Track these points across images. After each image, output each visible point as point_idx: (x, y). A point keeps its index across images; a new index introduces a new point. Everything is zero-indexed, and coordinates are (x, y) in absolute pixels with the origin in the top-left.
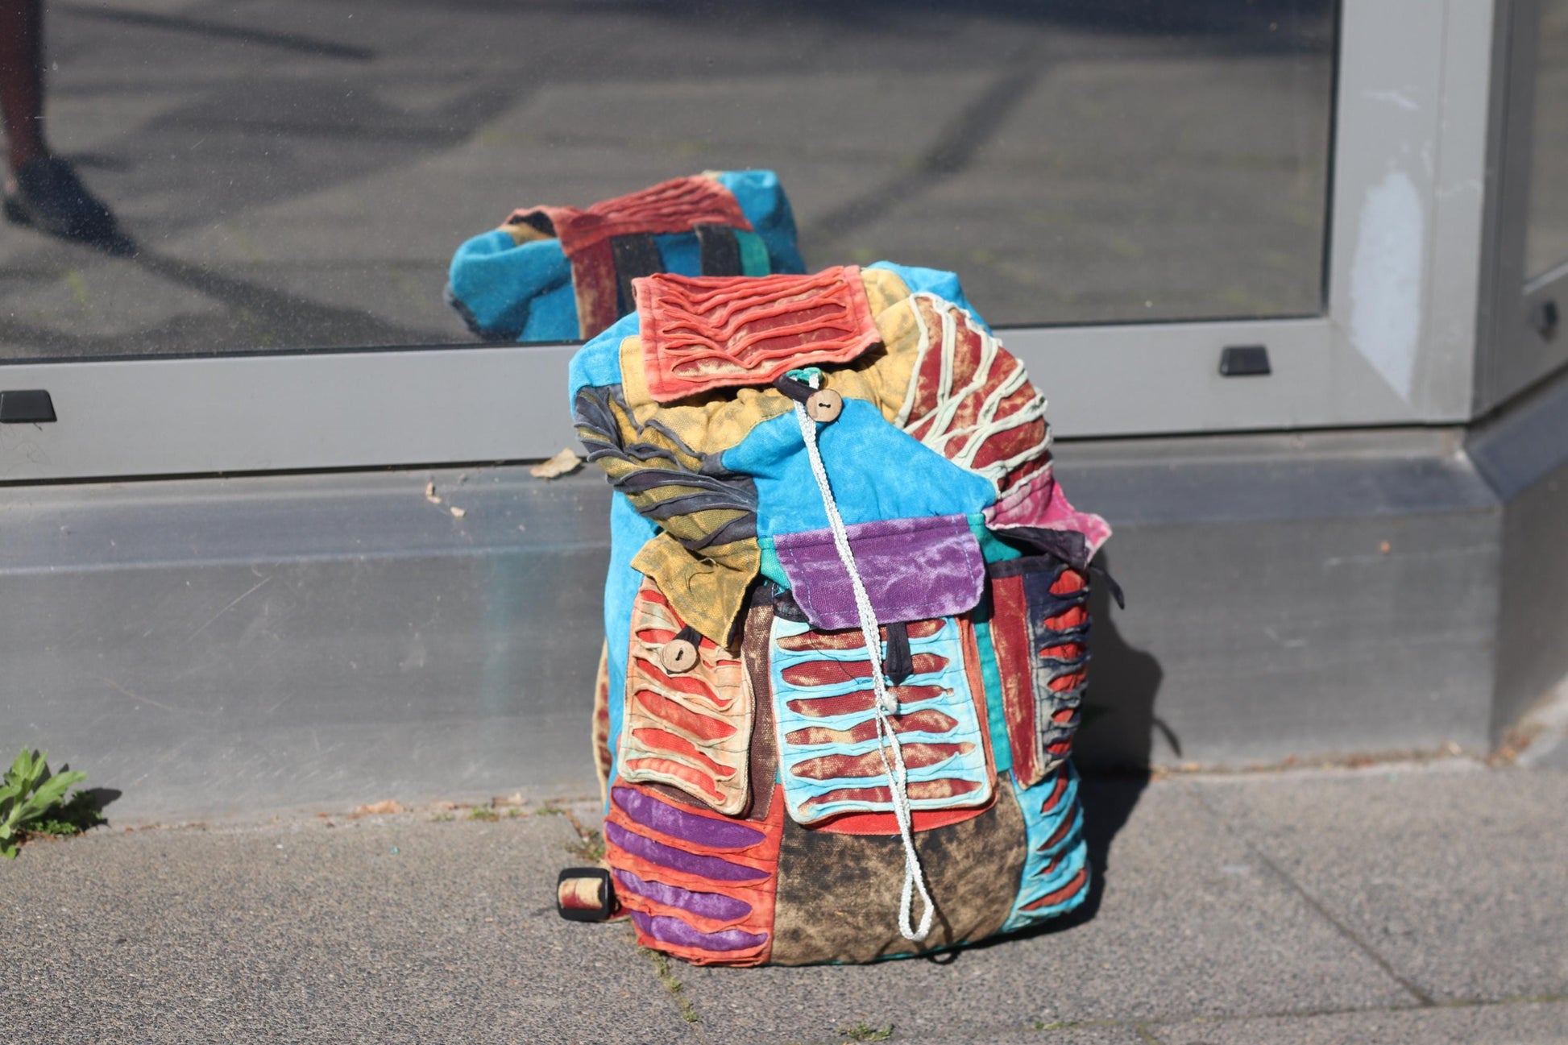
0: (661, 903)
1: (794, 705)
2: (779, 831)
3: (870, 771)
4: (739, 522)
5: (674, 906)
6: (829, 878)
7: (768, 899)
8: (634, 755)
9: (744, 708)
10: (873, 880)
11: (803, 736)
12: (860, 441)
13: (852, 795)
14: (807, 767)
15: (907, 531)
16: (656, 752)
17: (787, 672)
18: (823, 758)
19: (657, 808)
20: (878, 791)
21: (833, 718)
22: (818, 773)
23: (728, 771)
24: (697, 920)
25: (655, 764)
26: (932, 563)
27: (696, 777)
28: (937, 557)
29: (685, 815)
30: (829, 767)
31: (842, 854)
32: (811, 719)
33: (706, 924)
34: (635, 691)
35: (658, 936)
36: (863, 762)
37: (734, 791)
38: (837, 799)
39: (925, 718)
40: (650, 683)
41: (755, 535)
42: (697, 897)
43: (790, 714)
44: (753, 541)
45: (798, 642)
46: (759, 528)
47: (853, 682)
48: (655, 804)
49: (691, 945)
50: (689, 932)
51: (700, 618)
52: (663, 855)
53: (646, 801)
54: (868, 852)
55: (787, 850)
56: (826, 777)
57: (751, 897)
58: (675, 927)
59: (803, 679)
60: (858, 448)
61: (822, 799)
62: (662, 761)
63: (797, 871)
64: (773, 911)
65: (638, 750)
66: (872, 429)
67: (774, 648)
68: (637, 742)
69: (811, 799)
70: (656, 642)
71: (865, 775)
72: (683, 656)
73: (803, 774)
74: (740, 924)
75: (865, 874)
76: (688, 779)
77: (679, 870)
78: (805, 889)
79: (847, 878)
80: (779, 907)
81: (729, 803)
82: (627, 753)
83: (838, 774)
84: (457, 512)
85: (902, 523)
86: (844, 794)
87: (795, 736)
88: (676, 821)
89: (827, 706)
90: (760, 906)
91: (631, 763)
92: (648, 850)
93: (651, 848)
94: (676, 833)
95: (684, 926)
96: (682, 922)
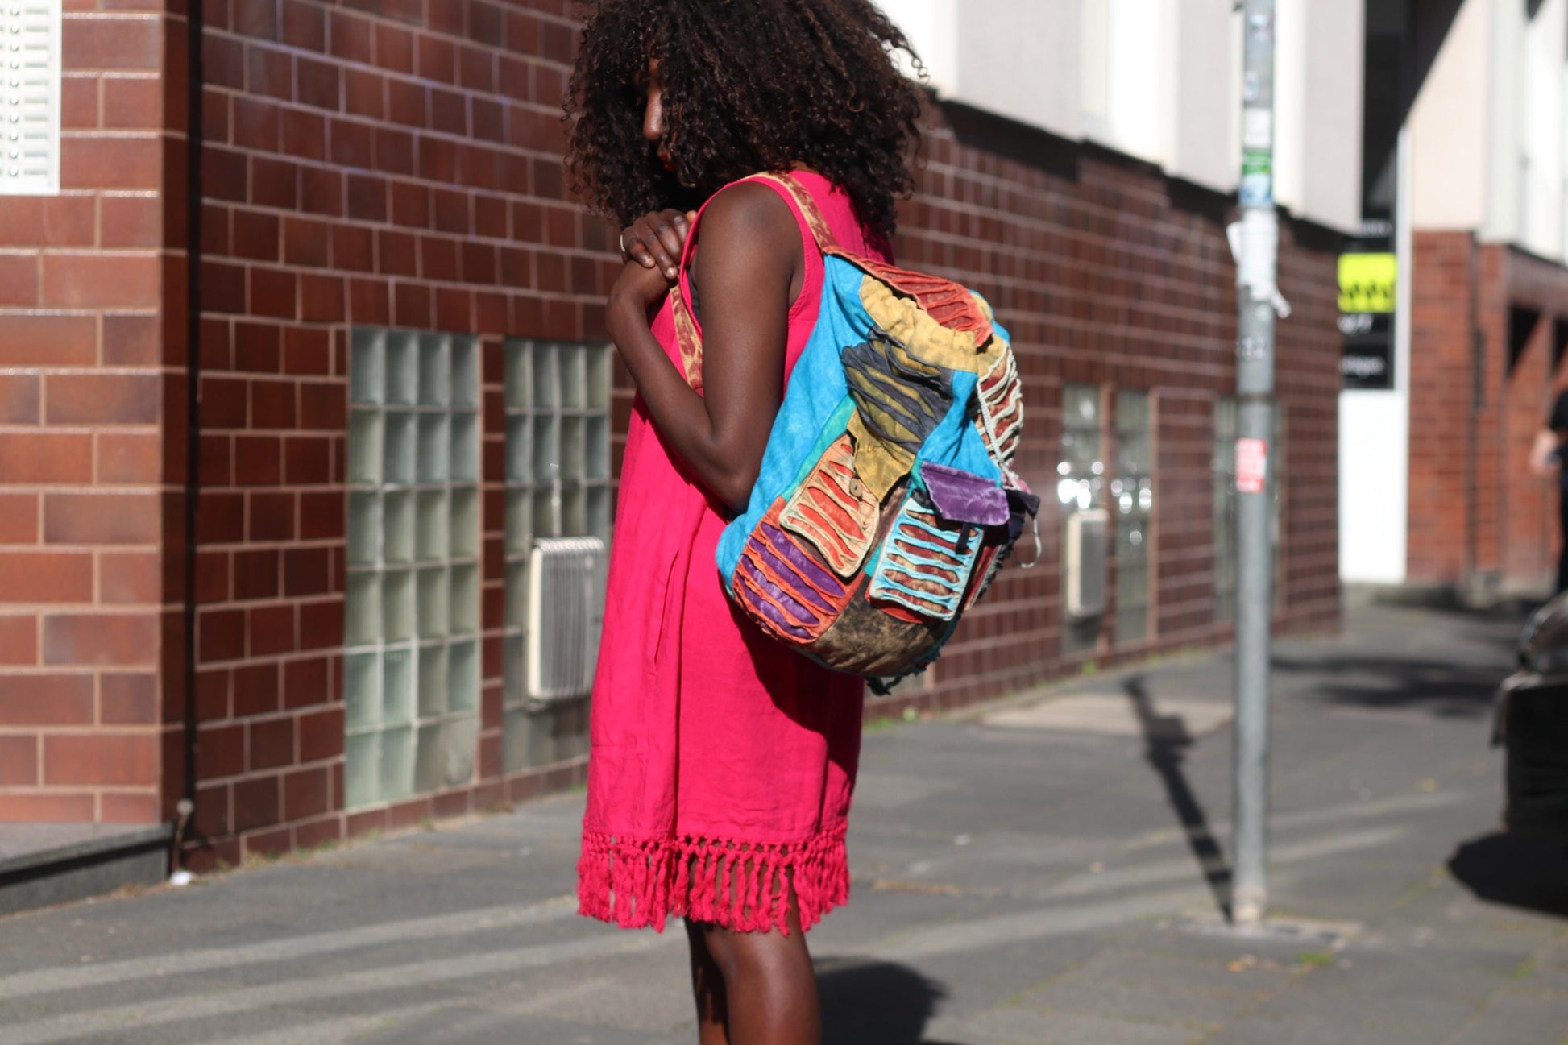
0: (770, 594)
1: (897, 541)
2: (852, 593)
3: (914, 587)
4: (915, 444)
5: (777, 599)
6: (862, 627)
7: (829, 622)
8: (794, 515)
10: (879, 636)
11: (894, 557)
13: (902, 594)
14: (890, 573)
15: (971, 479)
16: (809, 521)
17: (903, 525)
18: (898, 572)
19: (794, 548)
20: (912, 598)
21: (912, 555)
22: (893, 577)
23: (853, 555)
24: (788, 614)
25: (807, 527)
26: (987, 498)
27: (829, 546)
29: (808, 560)
30: (899, 577)
31: (874, 618)
32: (901, 551)
33: (791, 618)
34: (808, 486)
35: (762, 611)
36: (914, 581)
37: (849, 566)
38: (894, 593)
39: (950, 574)
40: (825, 488)
41: (915, 454)
42: (791, 601)
43: (893, 544)
44: (913, 457)
45: (916, 515)
46: (920, 451)
47: (929, 543)
48: (792, 547)
49: (777, 623)
50: (782, 617)
52: (788, 574)
53: (788, 543)
54: (886, 623)
55: (851, 605)
56: (896, 581)
57: (822, 619)
58: (774, 611)
59: (908, 532)
61: (888, 590)
62: (811, 528)
63: (850, 617)
64: (827, 629)
65: (796, 513)
67: (903, 510)
68: (798, 510)
69: (883, 588)
70: (844, 473)
71: (911, 588)
73: (887, 575)
74: (809, 627)
75: (878, 631)
76: (825, 546)
77: (792, 585)
78: (848, 626)
79: (869, 630)
80: (831, 629)
81: (844, 569)
82: (788, 512)
83: (901, 582)
85: (970, 474)
86: (898, 593)
87: (891, 556)
88: (802, 560)
89: (911, 548)
90: (824, 623)
91: (789, 517)
92: (779, 568)
93: (781, 567)
94: (800, 567)
95: (778, 613)
96: (779, 611)
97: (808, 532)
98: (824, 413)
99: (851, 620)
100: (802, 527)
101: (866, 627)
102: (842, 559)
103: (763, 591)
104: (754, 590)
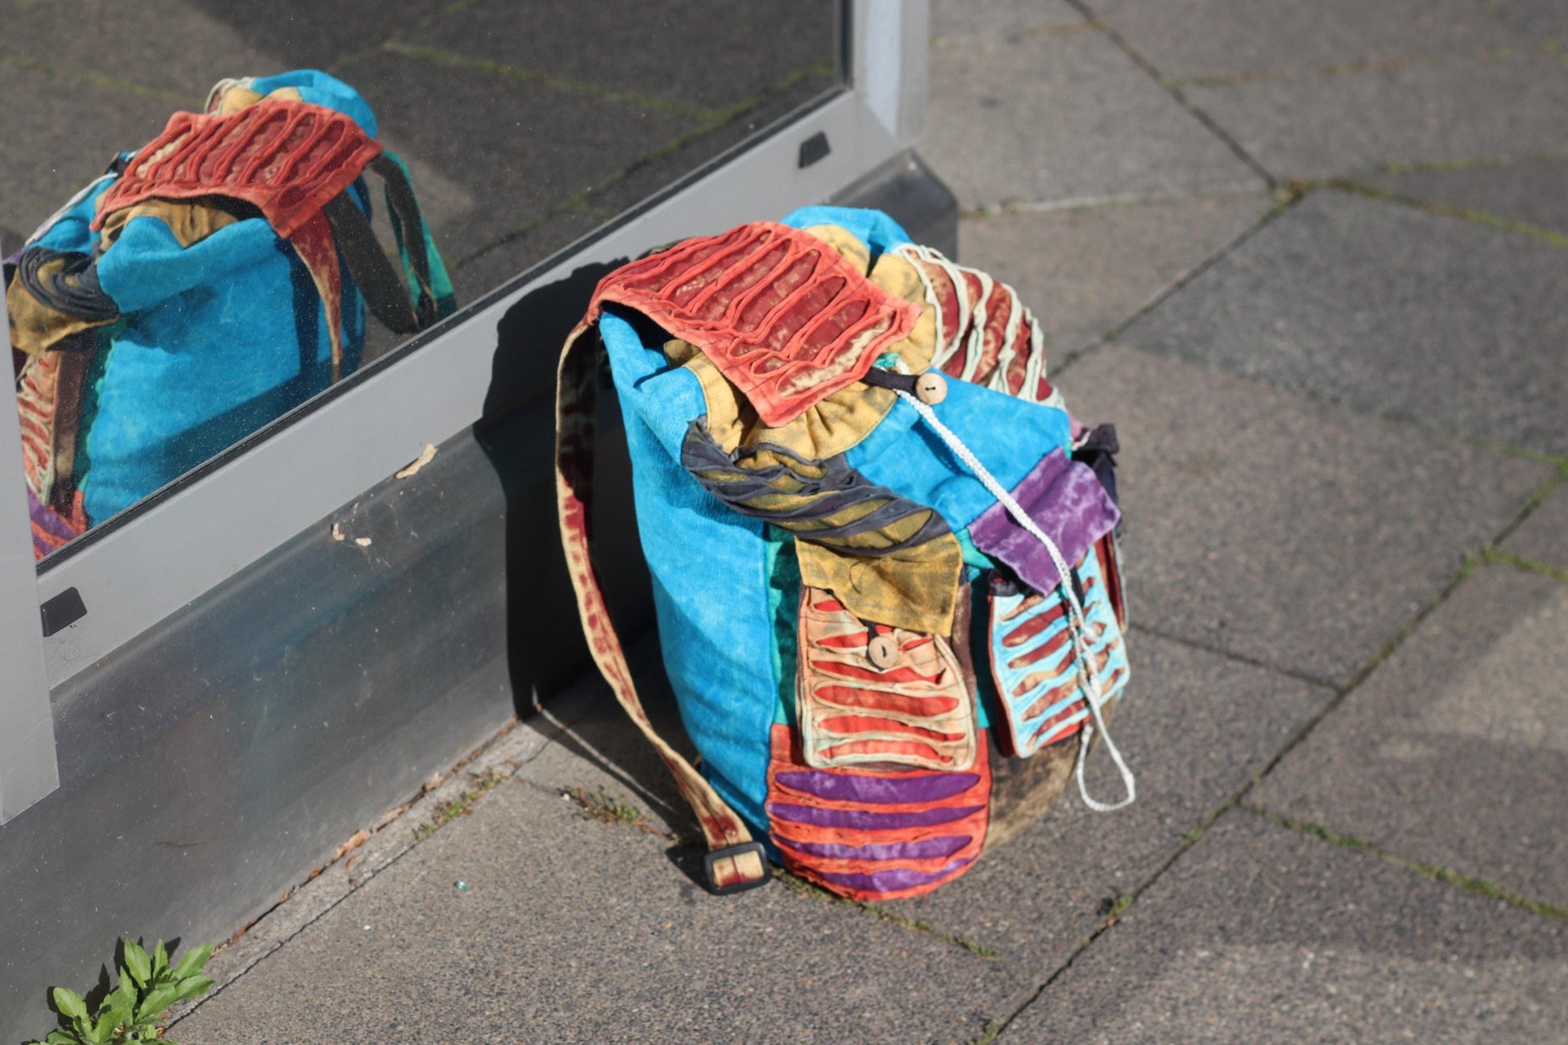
0: (873, 859)
1: (1012, 665)
2: (987, 767)
3: (1067, 693)
5: (890, 859)
6: (1024, 788)
7: (983, 825)
8: (825, 745)
9: (955, 678)
11: (1023, 689)
12: (970, 411)
13: (1058, 718)
14: (1032, 711)
15: (1043, 481)
16: (853, 737)
18: (1041, 697)
19: (859, 782)
20: (1072, 707)
21: (1043, 663)
22: (1037, 712)
23: (959, 737)
24: (921, 864)
25: (859, 748)
26: (1076, 502)
27: (910, 748)
28: (1075, 496)
29: (894, 782)
30: (1045, 703)
32: (1026, 671)
33: (932, 865)
34: (815, 689)
36: (1064, 689)
37: (963, 752)
38: (1050, 727)
40: (838, 679)
41: (948, 531)
42: (913, 846)
43: (1008, 672)
44: (951, 537)
46: (950, 524)
47: (1051, 627)
48: (854, 780)
50: (914, 876)
51: (876, 610)
53: (843, 779)
54: (1053, 755)
57: (968, 830)
58: (898, 875)
59: (1018, 641)
60: (967, 418)
61: (1040, 730)
62: (865, 743)
63: (1004, 793)
64: (986, 833)
65: (831, 739)
66: (978, 398)
68: (824, 732)
69: (1034, 735)
71: (1066, 698)
72: (888, 651)
73: (1030, 717)
74: (963, 854)
76: (904, 752)
77: (896, 830)
78: (1008, 805)
79: (1036, 782)
81: (959, 762)
82: (815, 749)
83: (1050, 706)
84: (364, 542)
86: (1054, 720)
87: (1018, 690)
88: (887, 789)
89: (1036, 656)
90: (977, 833)
91: (823, 752)
92: (858, 821)
93: (860, 819)
94: (892, 799)
95: (909, 873)
96: (906, 870)
97: (865, 752)
98: (751, 565)
99: (1007, 795)
100: (852, 752)
101: (1031, 782)
102: (948, 753)
103: (858, 863)
104: (845, 871)
